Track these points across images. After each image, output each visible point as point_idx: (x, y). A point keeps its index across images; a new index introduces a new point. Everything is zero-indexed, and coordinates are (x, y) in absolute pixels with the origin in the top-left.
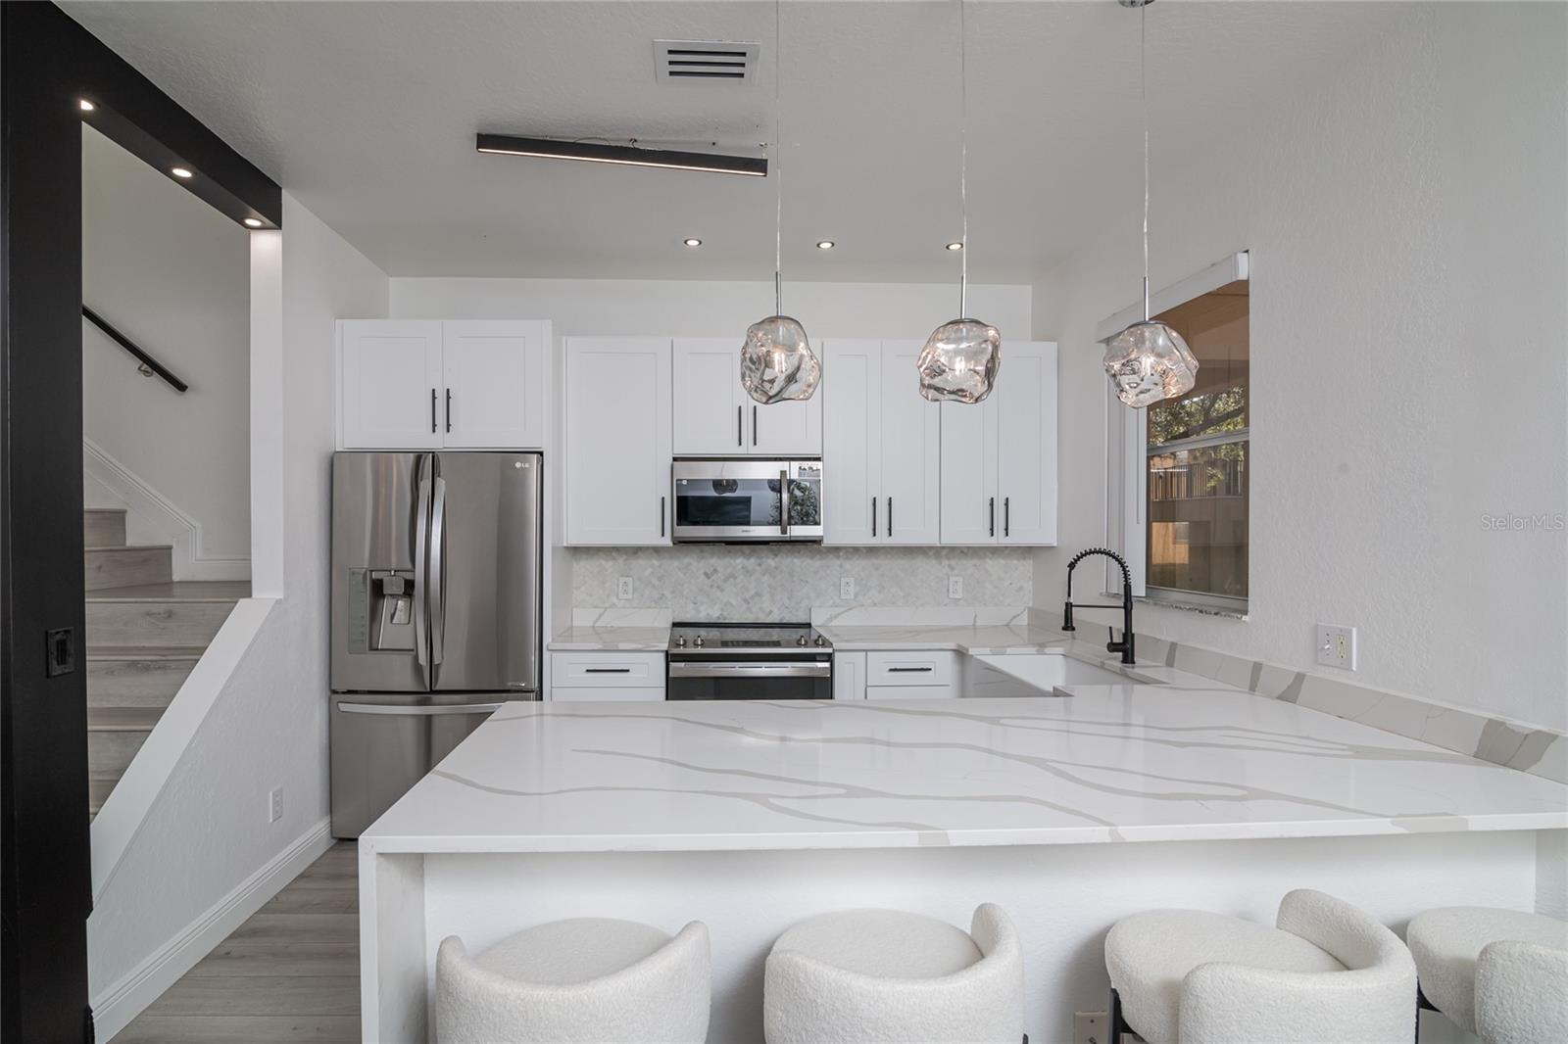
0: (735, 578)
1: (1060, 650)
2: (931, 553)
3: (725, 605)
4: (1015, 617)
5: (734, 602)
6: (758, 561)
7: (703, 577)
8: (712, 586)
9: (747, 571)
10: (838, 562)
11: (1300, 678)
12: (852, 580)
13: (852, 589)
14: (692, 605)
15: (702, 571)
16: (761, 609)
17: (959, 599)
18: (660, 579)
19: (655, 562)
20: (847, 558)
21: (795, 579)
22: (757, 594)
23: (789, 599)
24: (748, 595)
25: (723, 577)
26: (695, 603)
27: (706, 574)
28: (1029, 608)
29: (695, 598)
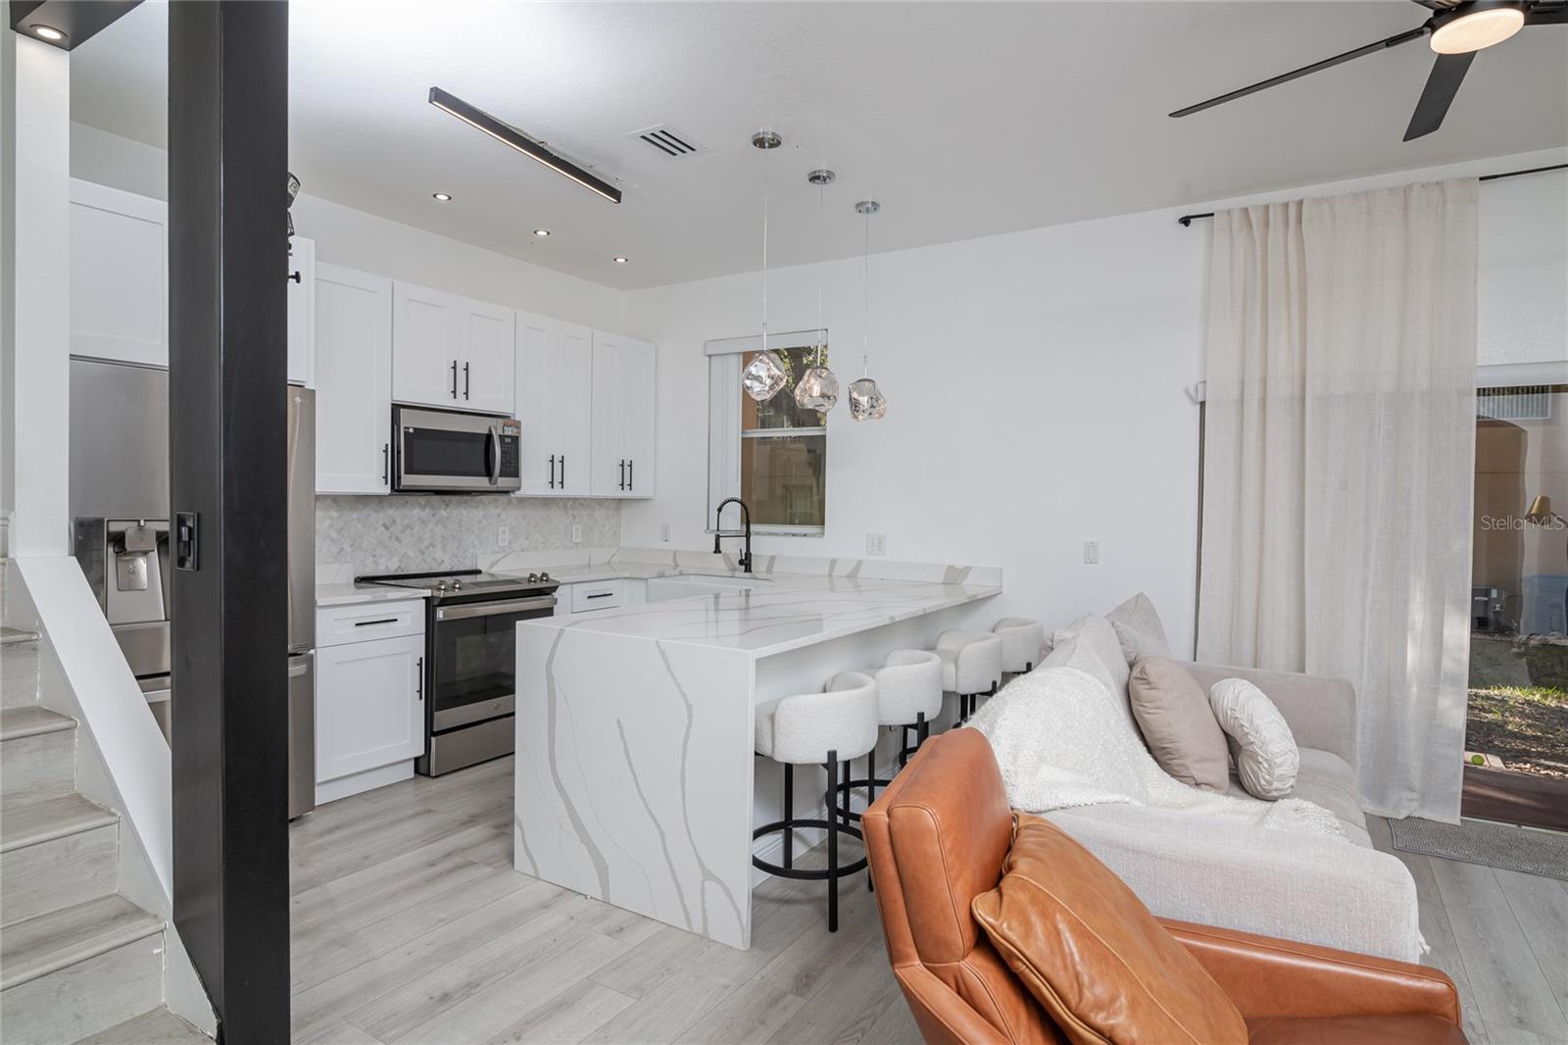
0: (412, 529)
2: (561, 504)
3: (403, 556)
4: (613, 556)
5: (410, 553)
6: (432, 512)
7: (383, 528)
8: (390, 538)
9: (423, 522)
10: (497, 511)
11: (860, 563)
12: (507, 529)
13: (508, 536)
14: (372, 558)
15: (381, 523)
16: (434, 559)
17: (579, 543)
18: (339, 532)
19: (335, 514)
20: (504, 509)
21: (463, 528)
22: (432, 545)
23: (457, 548)
24: (423, 546)
25: (401, 528)
26: (374, 556)
27: (384, 525)
29: (374, 550)
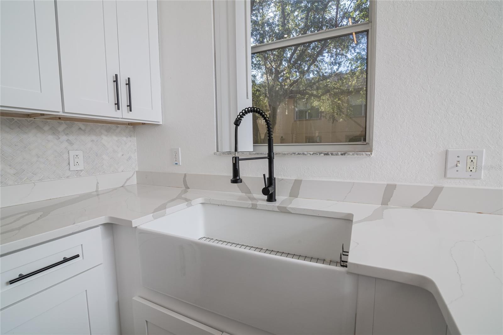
1: (200, 200)
4: (128, 180)
17: (81, 171)
28: (137, 172)
